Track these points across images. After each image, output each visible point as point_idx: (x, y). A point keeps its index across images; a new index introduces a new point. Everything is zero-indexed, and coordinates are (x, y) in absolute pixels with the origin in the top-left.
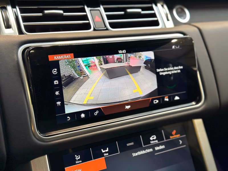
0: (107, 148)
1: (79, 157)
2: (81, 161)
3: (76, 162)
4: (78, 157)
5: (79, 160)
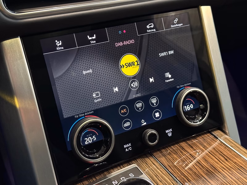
0: (95, 35)
1: (61, 43)
2: (63, 48)
3: (57, 49)
4: (59, 43)
5: (60, 46)
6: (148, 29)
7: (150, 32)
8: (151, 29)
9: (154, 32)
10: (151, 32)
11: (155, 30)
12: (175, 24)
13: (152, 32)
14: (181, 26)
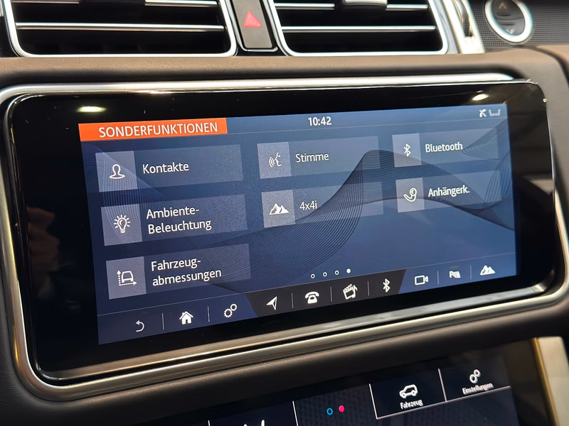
0: (263, 423)
6: (404, 401)
7: (409, 409)
8: (410, 399)
9: (419, 406)
10: (412, 408)
11: (420, 403)
12: (473, 385)
13: (415, 407)
14: (489, 389)
